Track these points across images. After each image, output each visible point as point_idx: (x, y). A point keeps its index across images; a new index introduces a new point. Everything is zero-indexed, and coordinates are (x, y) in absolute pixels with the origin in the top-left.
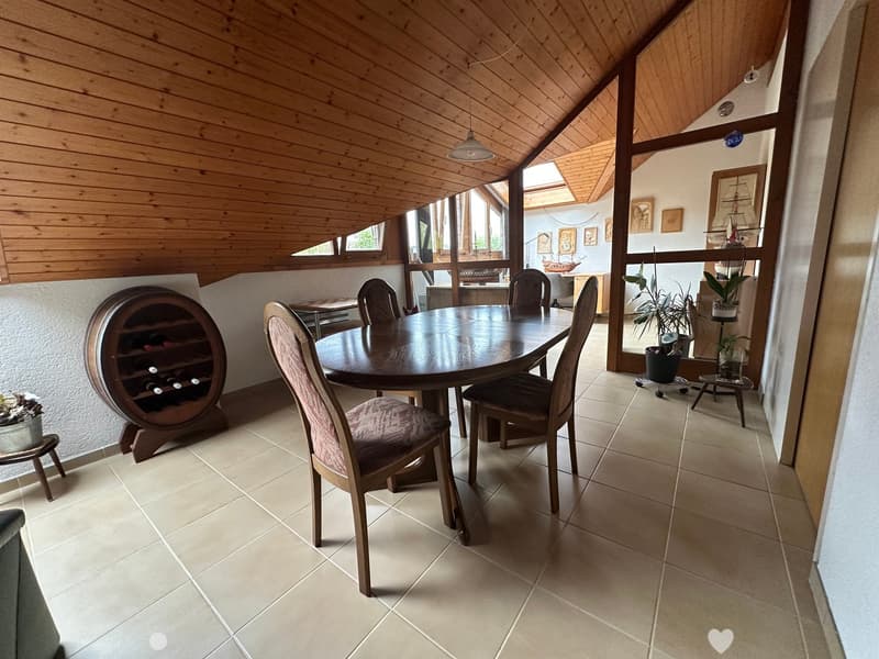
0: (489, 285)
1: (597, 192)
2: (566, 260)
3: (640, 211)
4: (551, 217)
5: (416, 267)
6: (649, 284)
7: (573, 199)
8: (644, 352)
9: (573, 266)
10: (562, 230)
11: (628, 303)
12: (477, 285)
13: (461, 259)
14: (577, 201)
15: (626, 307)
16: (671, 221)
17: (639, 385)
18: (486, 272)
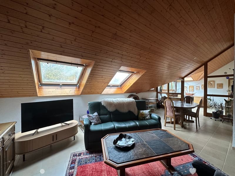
0: (175, 97)
1: (199, 79)
2: (191, 93)
3: (211, 83)
4: (187, 83)
5: (159, 93)
6: (212, 100)
7: (193, 80)
8: (212, 113)
9: (193, 94)
10: (190, 86)
11: (208, 103)
12: (173, 97)
13: (170, 92)
14: (194, 80)
15: (207, 104)
16: (220, 86)
17: (211, 118)
18: (175, 95)
